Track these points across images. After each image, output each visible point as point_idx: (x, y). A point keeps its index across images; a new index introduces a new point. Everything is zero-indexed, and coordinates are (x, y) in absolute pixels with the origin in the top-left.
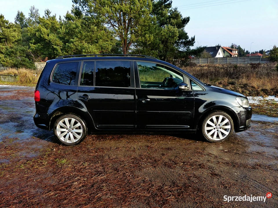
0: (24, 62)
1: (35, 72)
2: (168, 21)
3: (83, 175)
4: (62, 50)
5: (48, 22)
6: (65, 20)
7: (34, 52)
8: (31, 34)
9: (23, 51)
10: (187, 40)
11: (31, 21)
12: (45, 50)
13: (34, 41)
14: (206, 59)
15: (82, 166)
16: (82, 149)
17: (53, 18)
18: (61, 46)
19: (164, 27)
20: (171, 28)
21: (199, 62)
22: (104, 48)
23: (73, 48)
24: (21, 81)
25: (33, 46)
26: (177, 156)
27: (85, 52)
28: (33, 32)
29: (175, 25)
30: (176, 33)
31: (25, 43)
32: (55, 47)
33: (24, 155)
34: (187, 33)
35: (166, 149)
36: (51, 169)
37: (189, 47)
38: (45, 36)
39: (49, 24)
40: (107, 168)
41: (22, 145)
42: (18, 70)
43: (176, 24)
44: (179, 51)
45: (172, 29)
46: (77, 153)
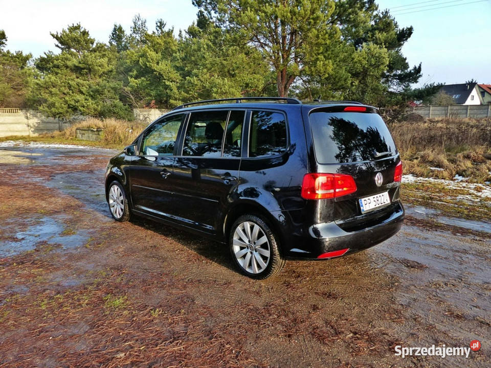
0: (115, 109)
1: (130, 124)
2: (371, 36)
3: (144, 336)
5: (159, 41)
6: (188, 36)
7: (135, 91)
8: (131, 62)
9: (114, 89)
10: (406, 71)
11: (133, 39)
12: (152, 88)
13: (135, 72)
14: (443, 108)
15: (147, 317)
16: (162, 278)
17: (169, 34)
18: (177, 83)
19: (362, 47)
20: (375, 48)
21: (429, 113)
22: (250, 85)
23: (197, 85)
24: (106, 140)
25: (134, 82)
26: (343, 315)
27: (216, 93)
28: (134, 58)
29: (383, 44)
30: (384, 58)
31: (122, 76)
32: (168, 83)
33: (57, 280)
34: (406, 59)
35: (326, 294)
36: (90, 316)
37: (409, 85)
38: (153, 65)
39: (160, 44)
40: (194, 327)
41: (63, 259)
42: (103, 121)
43: (385, 41)
44: (388, 92)
45: (375, 51)
46: (149, 285)
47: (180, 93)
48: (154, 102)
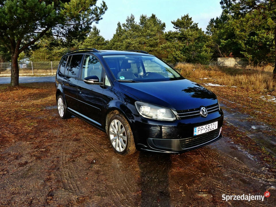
4: (245, 44)
13: (225, 37)
25: (223, 42)
47: (246, 47)
48: (232, 53)
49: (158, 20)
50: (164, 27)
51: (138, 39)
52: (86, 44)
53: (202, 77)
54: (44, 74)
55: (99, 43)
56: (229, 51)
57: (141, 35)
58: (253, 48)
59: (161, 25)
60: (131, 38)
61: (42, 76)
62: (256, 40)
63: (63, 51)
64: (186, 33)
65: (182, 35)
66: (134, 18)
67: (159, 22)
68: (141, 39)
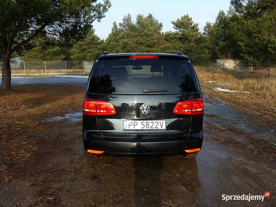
4: (246, 46)
18: (245, 42)
32: (239, 43)
47: (246, 49)
48: (230, 55)
49: (155, 20)
50: (161, 28)
51: (135, 39)
52: (81, 43)
53: (206, 80)
54: (38, 74)
55: (94, 42)
56: (228, 53)
57: (138, 35)
58: (253, 50)
59: (158, 25)
60: (127, 38)
61: (35, 76)
62: (256, 42)
63: (57, 50)
64: (187, 34)
65: (183, 35)
66: (131, 18)
67: (156, 22)
68: (138, 39)
